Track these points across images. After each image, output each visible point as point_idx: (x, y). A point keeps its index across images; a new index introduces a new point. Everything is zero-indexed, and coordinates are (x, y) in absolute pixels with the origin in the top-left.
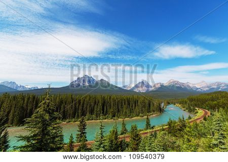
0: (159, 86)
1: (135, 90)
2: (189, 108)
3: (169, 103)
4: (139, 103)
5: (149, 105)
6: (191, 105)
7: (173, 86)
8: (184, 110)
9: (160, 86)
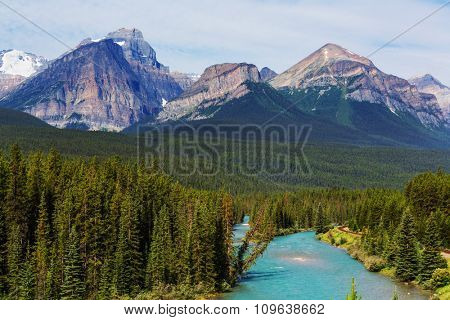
0: (235, 87)
1: (38, 113)
2: (407, 253)
3: (284, 223)
4: (61, 220)
5: (144, 229)
6: (420, 235)
7: (334, 95)
8: (375, 270)
9: (244, 91)
